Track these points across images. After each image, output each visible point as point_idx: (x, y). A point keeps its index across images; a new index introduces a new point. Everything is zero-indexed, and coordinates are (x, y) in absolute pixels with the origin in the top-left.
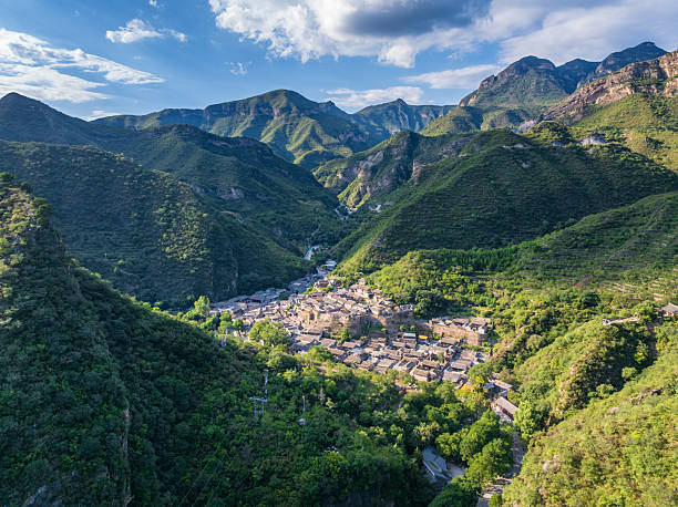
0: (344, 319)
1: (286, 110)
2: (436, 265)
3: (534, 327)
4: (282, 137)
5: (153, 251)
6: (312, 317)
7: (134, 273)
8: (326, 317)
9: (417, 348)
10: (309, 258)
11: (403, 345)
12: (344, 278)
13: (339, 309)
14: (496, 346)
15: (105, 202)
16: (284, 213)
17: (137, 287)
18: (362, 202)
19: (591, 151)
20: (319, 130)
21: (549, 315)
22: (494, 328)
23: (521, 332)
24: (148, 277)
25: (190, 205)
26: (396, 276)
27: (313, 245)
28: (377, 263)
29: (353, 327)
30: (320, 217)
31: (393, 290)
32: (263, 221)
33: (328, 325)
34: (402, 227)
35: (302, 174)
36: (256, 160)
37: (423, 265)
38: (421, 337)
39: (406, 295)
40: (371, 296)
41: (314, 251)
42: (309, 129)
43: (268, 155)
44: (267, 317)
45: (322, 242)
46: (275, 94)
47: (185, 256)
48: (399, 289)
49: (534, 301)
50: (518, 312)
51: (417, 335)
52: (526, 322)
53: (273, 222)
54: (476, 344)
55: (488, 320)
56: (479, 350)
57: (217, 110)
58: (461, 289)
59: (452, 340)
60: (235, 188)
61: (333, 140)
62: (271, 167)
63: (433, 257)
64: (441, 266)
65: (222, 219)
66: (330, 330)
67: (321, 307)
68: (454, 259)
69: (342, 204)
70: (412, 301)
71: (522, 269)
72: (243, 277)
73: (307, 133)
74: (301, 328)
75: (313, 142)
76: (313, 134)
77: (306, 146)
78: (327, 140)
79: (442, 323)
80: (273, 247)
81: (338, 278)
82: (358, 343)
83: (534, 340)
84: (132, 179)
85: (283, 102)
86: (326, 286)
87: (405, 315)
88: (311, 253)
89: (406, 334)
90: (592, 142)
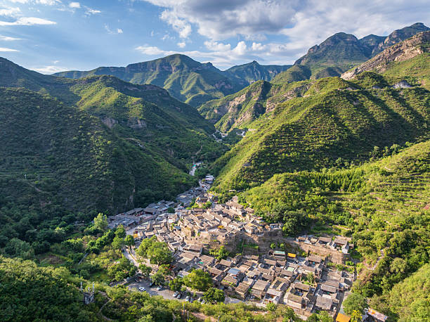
0: (221, 238)
1: (180, 67)
2: (299, 186)
3: (395, 249)
4: (177, 85)
5: (65, 172)
6: (193, 234)
7: (49, 191)
8: (205, 234)
9: (287, 266)
10: (193, 173)
11: (273, 263)
12: (221, 195)
13: (216, 227)
14: (360, 265)
15: (30, 132)
16: (176, 138)
17: (50, 203)
18: (231, 129)
19: (402, 93)
20: (202, 81)
21: (407, 237)
22: (355, 247)
23: (383, 253)
24: (60, 194)
25: (98, 134)
26: (265, 196)
27: (197, 162)
28: (247, 181)
29: (229, 245)
30: (202, 141)
31: (263, 209)
32: (160, 144)
33: (207, 242)
34: (267, 152)
35: (189, 110)
36: (158, 100)
37: (288, 187)
38: (290, 255)
39: (275, 214)
40: (244, 214)
41: (197, 167)
42: (195, 80)
43: (166, 96)
44: (155, 231)
45: (203, 160)
46: (173, 57)
47: (91, 176)
48: (268, 209)
49: (390, 224)
50: (377, 233)
51: (286, 254)
52: (386, 245)
53: (167, 145)
54: (340, 263)
55: (349, 239)
56: (344, 269)
57: (134, 68)
58: (321, 208)
59: (318, 258)
60: (141, 120)
61: (211, 87)
62: (169, 105)
63: (296, 179)
64: (304, 187)
65: (124, 144)
66: (209, 246)
67: (201, 225)
68: (313, 181)
69: (217, 131)
70: (281, 220)
71: (372, 190)
72: (139, 192)
73: (194, 82)
74: (184, 244)
75: (198, 88)
76: (198, 83)
77: (193, 91)
78: (207, 87)
79: (308, 242)
80: (165, 166)
81: (216, 195)
82: (234, 261)
83: (398, 264)
84: (54, 113)
85: (178, 62)
86: (206, 201)
87: (274, 234)
88: (194, 169)
89: (277, 252)
90: (402, 86)
